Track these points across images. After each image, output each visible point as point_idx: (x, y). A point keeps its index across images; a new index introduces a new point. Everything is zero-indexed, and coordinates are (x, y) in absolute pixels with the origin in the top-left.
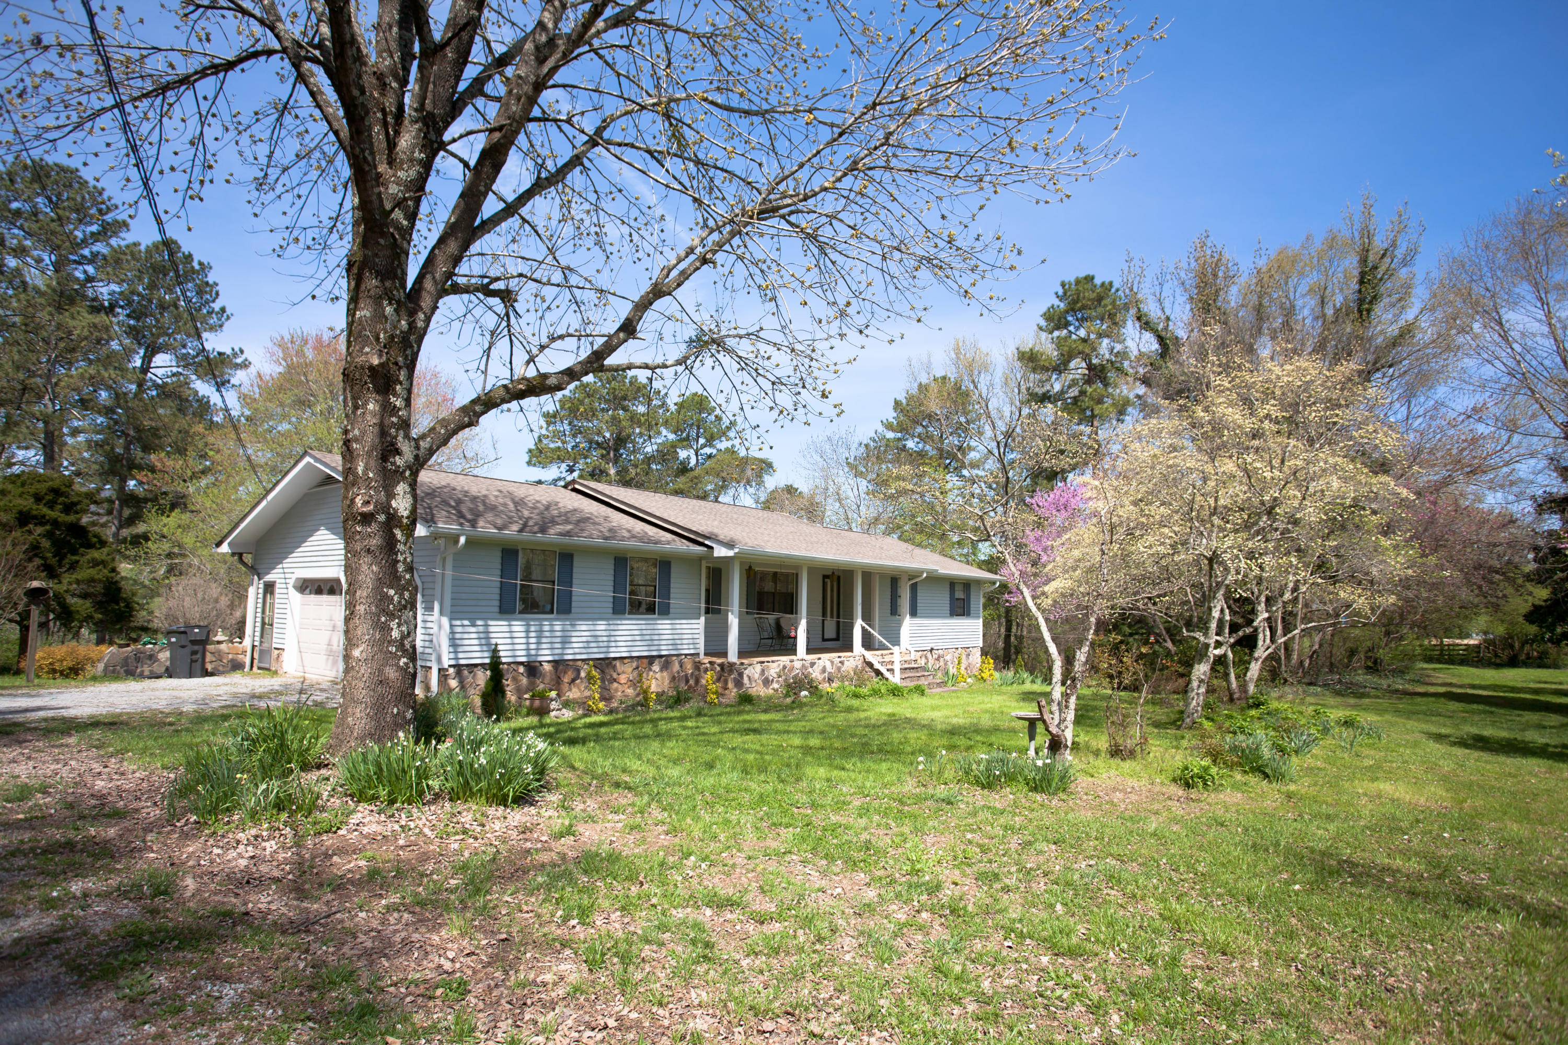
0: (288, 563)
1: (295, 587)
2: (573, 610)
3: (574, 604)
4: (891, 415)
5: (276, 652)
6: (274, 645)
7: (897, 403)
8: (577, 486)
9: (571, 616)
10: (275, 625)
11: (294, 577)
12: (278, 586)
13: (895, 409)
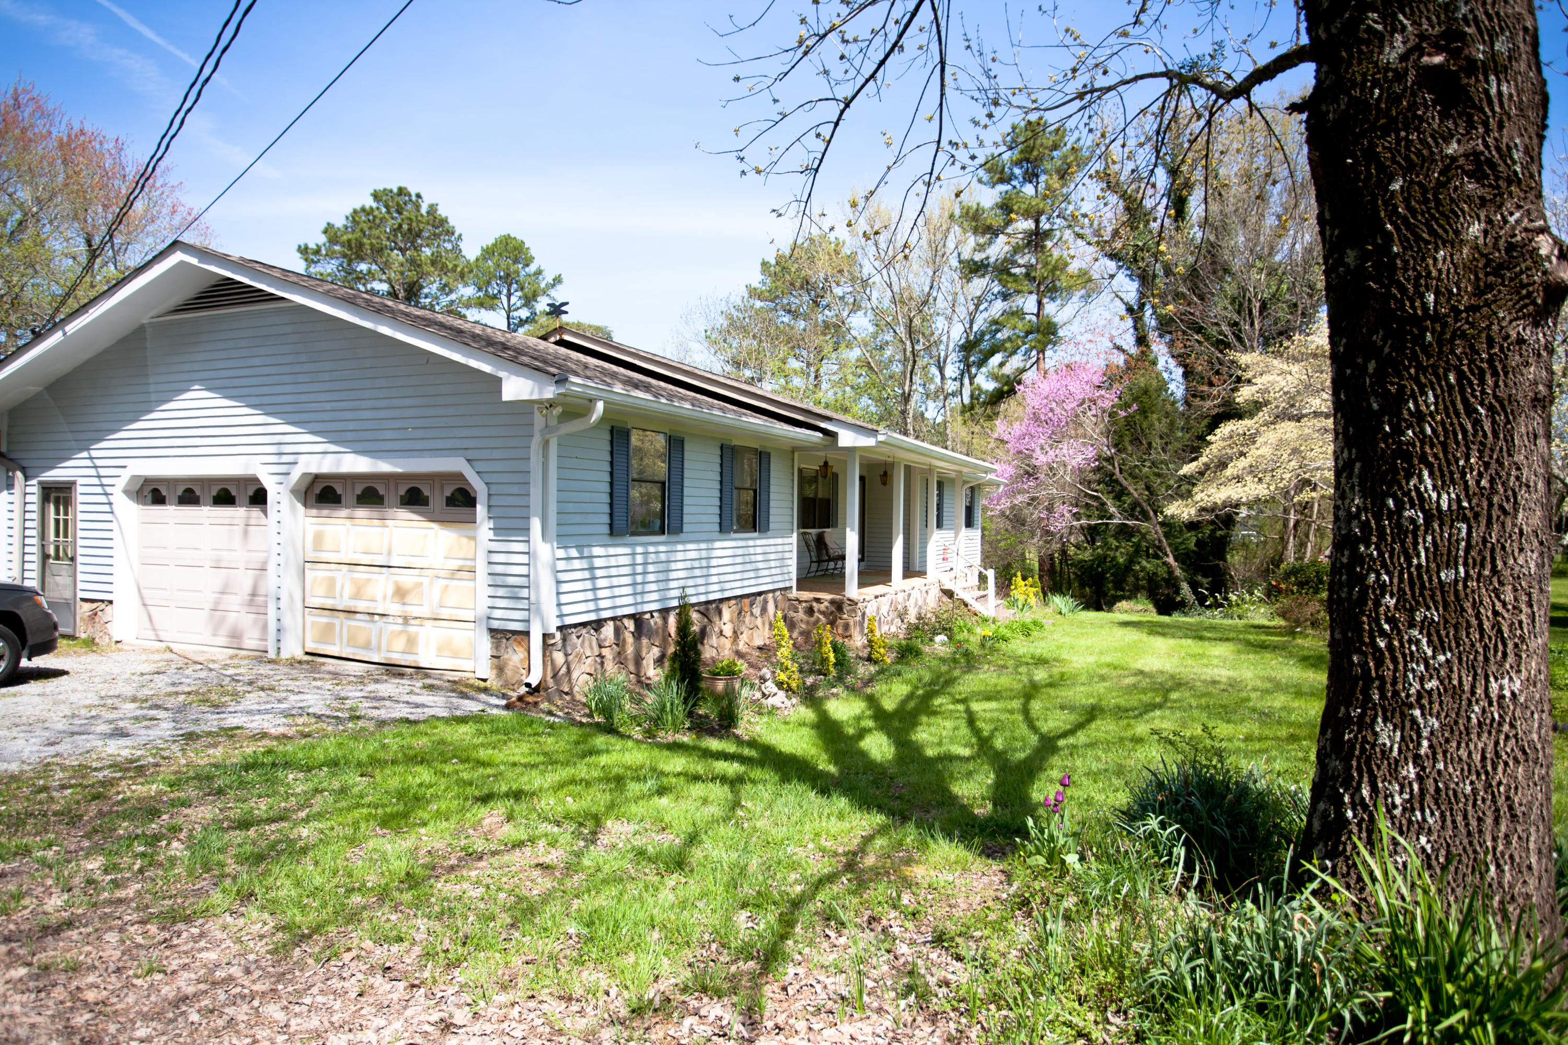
0: (103, 450)
1: (126, 492)
2: (686, 528)
3: (686, 519)
4: (756, 278)
5: (87, 606)
6: (81, 595)
7: (764, 264)
8: (567, 337)
9: (683, 536)
10: (80, 559)
11: (126, 475)
12: (80, 489)
13: (763, 272)
